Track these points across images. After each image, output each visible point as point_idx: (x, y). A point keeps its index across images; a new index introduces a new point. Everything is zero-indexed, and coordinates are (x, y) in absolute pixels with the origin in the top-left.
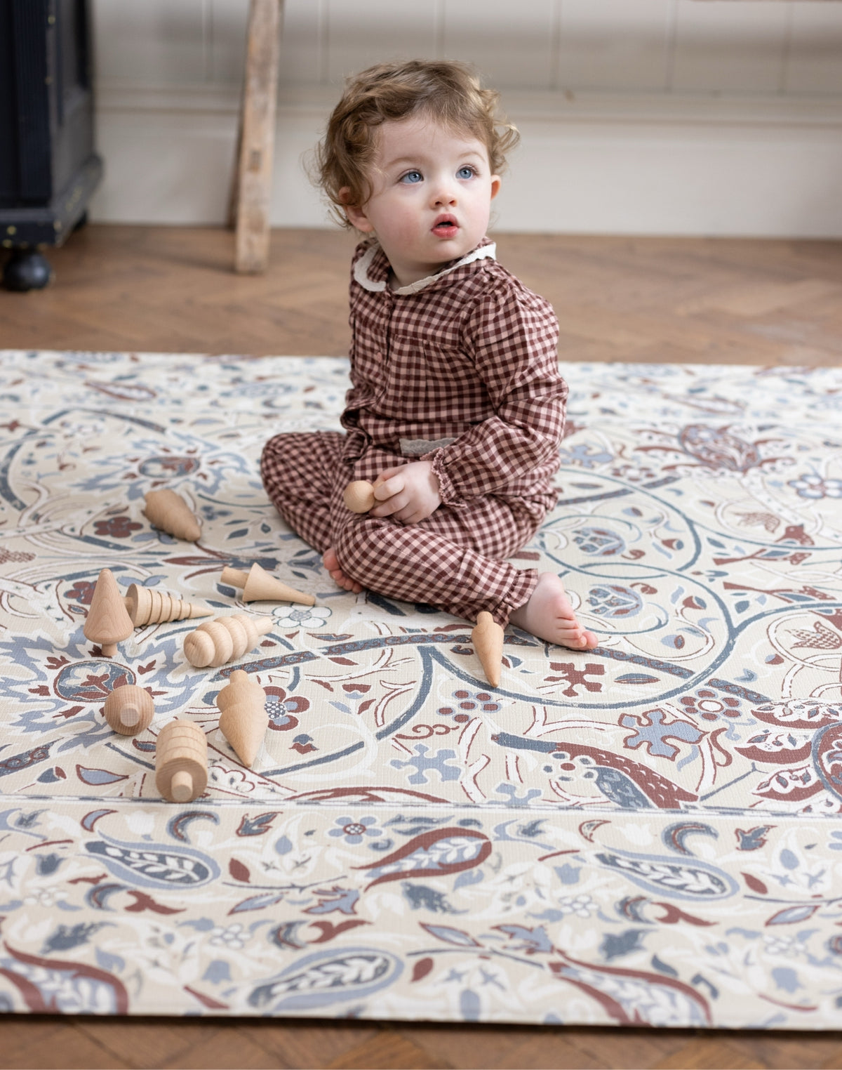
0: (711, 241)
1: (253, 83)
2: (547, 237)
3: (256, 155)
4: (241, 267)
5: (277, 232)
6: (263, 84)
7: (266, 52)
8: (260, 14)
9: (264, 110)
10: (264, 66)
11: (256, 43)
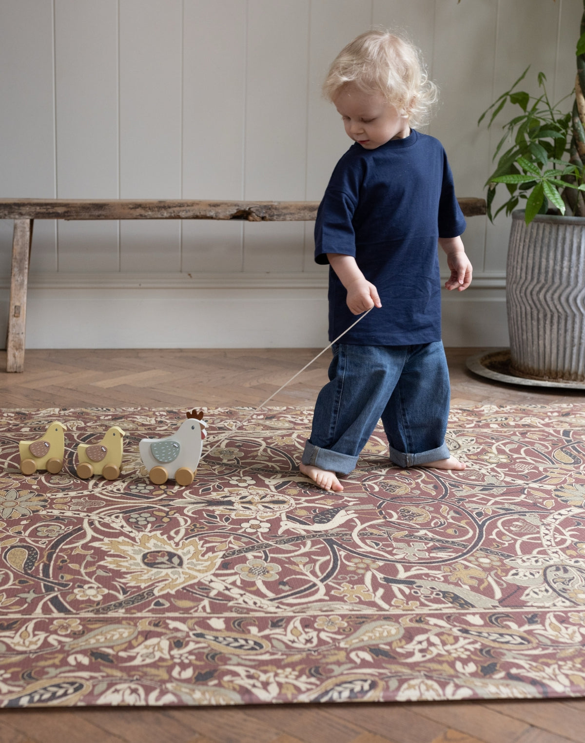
0: (268, 350)
1: (15, 270)
2: (181, 350)
3: (17, 308)
4: (9, 370)
5: (28, 351)
6: (21, 270)
7: (22, 253)
8: (19, 233)
9: (22, 284)
10: (21, 261)
11: (17, 249)
